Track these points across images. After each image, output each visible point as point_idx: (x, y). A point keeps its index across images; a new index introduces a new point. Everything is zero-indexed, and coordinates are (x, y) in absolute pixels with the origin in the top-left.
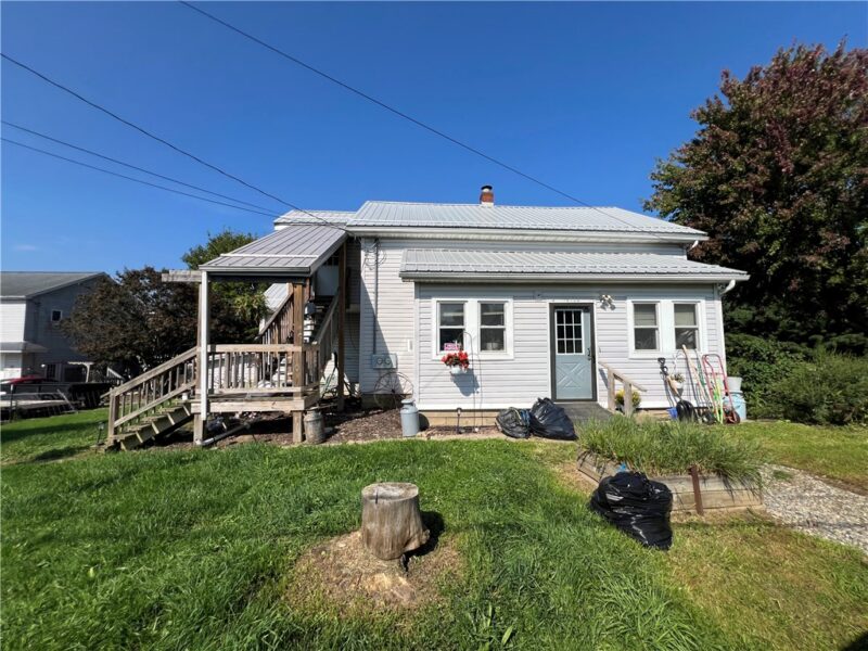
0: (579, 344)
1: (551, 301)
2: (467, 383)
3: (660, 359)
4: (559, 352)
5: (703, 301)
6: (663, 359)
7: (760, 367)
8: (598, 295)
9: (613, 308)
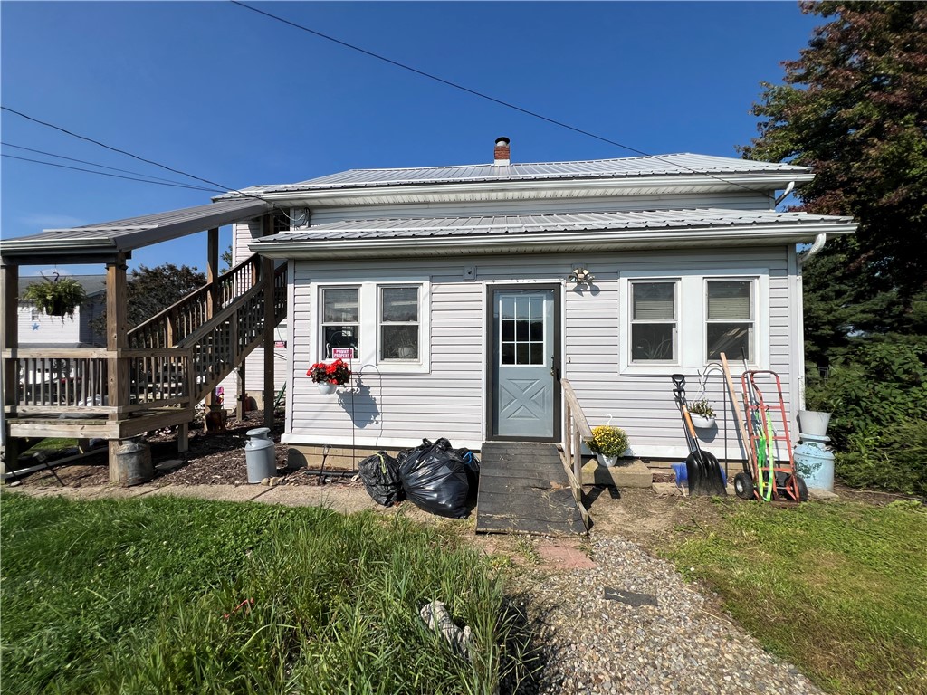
0: (538, 350)
1: (490, 282)
2: (361, 407)
3: (674, 377)
4: (505, 361)
5: (765, 278)
6: (682, 377)
7: (885, 392)
8: (568, 270)
9: (595, 291)
